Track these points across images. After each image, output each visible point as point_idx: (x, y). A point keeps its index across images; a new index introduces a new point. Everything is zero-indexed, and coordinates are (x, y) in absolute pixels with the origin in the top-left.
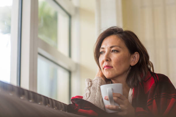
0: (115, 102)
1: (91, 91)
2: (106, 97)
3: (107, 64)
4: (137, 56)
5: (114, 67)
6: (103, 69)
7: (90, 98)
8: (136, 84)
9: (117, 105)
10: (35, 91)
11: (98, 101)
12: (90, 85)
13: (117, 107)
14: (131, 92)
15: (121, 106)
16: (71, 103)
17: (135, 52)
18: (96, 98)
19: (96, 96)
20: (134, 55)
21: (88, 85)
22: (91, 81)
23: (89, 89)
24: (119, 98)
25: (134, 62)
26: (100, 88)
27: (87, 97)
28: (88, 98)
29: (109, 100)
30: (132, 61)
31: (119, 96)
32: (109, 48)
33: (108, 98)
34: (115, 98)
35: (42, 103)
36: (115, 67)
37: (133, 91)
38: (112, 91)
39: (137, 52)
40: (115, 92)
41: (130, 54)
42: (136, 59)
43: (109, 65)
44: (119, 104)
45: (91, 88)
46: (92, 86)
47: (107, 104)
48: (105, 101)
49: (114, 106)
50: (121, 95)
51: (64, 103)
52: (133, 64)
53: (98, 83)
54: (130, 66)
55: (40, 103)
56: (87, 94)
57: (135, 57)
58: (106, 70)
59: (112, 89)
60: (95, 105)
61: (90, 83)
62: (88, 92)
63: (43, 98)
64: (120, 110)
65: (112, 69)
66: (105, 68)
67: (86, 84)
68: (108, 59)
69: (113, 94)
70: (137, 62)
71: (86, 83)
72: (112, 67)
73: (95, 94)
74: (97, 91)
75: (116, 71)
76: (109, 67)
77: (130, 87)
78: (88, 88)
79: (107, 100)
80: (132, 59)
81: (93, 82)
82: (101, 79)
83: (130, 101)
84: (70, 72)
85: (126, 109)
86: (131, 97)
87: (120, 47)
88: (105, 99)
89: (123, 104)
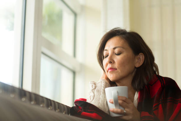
0: (120, 105)
1: (95, 94)
2: (111, 100)
3: (110, 67)
4: (142, 57)
5: (118, 70)
6: (108, 71)
7: (94, 100)
8: (142, 88)
9: (122, 109)
10: (37, 93)
11: (103, 104)
12: (94, 87)
13: (122, 111)
14: (137, 96)
15: (126, 109)
16: (75, 106)
17: (139, 53)
18: (100, 101)
19: (100, 98)
20: (138, 56)
21: (92, 88)
22: (95, 84)
23: (93, 92)
24: (124, 101)
25: (139, 64)
26: (104, 91)
27: (91, 99)
28: (92, 101)
29: (114, 103)
30: (137, 62)
31: (124, 99)
32: (112, 49)
34: (120, 102)
35: (45, 105)
36: (119, 68)
37: (139, 94)
38: (117, 95)
39: (142, 53)
40: (120, 95)
41: (134, 56)
43: (113, 67)
44: (124, 108)
45: (96, 90)
46: (96, 89)
47: (112, 107)
49: (119, 110)
51: (67, 106)
52: (138, 65)
53: (103, 85)
54: (135, 67)
55: (41, 105)
56: (91, 96)
57: (139, 58)
58: (110, 72)
59: (118, 92)
60: (100, 108)
61: (94, 85)
62: (92, 94)
63: (45, 100)
64: (125, 114)
65: (116, 71)
66: (109, 71)
67: (90, 87)
68: (112, 61)
69: (119, 97)
71: (91, 85)
72: (116, 69)
73: (100, 97)
74: (102, 94)
75: (120, 73)
76: (113, 69)
77: (136, 90)
78: (92, 90)
79: (112, 103)
80: (137, 60)
81: (97, 85)
82: (106, 82)
83: (135, 105)
84: (74, 73)
85: (131, 112)
86: (137, 101)
87: (123, 48)
88: (110, 102)
89: (128, 107)
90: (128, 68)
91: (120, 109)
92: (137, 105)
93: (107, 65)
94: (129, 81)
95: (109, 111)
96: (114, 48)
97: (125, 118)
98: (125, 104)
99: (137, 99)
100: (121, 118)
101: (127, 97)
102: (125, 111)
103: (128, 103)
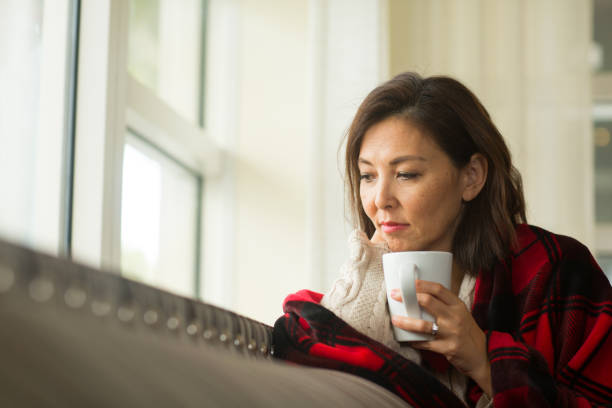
0: (423, 308)
2: (395, 291)
5: (413, 226)
7: (357, 301)
13: (426, 323)
14: (469, 283)
15: (439, 321)
19: (377, 300)
24: (434, 296)
25: (474, 187)
28: (352, 300)
31: (436, 290)
32: (387, 165)
34: (423, 298)
36: (415, 224)
40: (424, 278)
43: (397, 222)
44: (435, 318)
48: (393, 304)
49: (418, 323)
50: (442, 287)
52: (470, 194)
54: (463, 201)
57: (473, 169)
59: (417, 269)
64: (438, 336)
65: (407, 231)
68: (390, 203)
69: (419, 283)
72: (408, 225)
76: (397, 226)
79: (400, 300)
85: (455, 331)
86: (468, 298)
87: (421, 159)
88: (393, 296)
89: (446, 315)
91: (421, 318)
95: (391, 324)
96: (395, 162)
97: (437, 346)
99: (470, 294)
100: (425, 346)
102: (435, 328)
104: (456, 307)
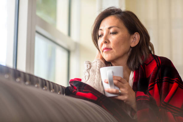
0: (116, 85)
1: (90, 74)
2: (106, 80)
4: (137, 36)
5: (113, 50)
6: (103, 51)
7: (89, 80)
8: (137, 67)
9: (118, 89)
11: (98, 84)
12: (89, 67)
13: (117, 90)
14: (132, 75)
15: (121, 89)
16: (70, 86)
18: (95, 81)
19: (95, 78)
20: (134, 36)
21: (87, 67)
23: (88, 72)
24: (119, 81)
25: (135, 43)
26: (99, 70)
27: (86, 79)
28: (87, 81)
29: (109, 82)
30: (132, 42)
31: (119, 79)
32: (107, 29)
33: (108, 81)
34: (115, 82)
36: (114, 48)
37: (134, 74)
38: (112, 75)
39: (137, 33)
41: (129, 35)
42: (136, 40)
43: (108, 48)
45: (91, 70)
47: (107, 87)
48: (105, 84)
49: (114, 90)
51: (61, 86)
52: (133, 45)
53: (98, 65)
54: (131, 47)
56: (86, 77)
57: (135, 37)
58: (106, 52)
59: (113, 72)
61: (89, 65)
62: (87, 74)
64: (120, 94)
65: (111, 51)
67: (85, 67)
68: (106, 41)
69: (114, 77)
70: (138, 43)
71: (86, 65)
72: (111, 49)
74: (97, 74)
75: (115, 53)
77: (131, 69)
78: (87, 70)
79: (107, 83)
80: (132, 40)
81: (92, 65)
82: (101, 62)
83: (130, 85)
85: (127, 92)
86: (132, 80)
87: (118, 27)
88: (105, 82)
89: (123, 87)
90: (123, 48)
91: (115, 88)
92: (132, 85)
93: (102, 44)
94: (124, 60)
95: (104, 91)
96: (110, 28)
98: (120, 83)
99: (133, 79)
101: (122, 77)
102: (120, 91)
103: (123, 83)
104: (126, 84)
